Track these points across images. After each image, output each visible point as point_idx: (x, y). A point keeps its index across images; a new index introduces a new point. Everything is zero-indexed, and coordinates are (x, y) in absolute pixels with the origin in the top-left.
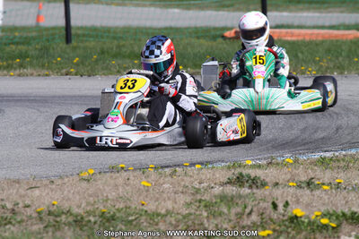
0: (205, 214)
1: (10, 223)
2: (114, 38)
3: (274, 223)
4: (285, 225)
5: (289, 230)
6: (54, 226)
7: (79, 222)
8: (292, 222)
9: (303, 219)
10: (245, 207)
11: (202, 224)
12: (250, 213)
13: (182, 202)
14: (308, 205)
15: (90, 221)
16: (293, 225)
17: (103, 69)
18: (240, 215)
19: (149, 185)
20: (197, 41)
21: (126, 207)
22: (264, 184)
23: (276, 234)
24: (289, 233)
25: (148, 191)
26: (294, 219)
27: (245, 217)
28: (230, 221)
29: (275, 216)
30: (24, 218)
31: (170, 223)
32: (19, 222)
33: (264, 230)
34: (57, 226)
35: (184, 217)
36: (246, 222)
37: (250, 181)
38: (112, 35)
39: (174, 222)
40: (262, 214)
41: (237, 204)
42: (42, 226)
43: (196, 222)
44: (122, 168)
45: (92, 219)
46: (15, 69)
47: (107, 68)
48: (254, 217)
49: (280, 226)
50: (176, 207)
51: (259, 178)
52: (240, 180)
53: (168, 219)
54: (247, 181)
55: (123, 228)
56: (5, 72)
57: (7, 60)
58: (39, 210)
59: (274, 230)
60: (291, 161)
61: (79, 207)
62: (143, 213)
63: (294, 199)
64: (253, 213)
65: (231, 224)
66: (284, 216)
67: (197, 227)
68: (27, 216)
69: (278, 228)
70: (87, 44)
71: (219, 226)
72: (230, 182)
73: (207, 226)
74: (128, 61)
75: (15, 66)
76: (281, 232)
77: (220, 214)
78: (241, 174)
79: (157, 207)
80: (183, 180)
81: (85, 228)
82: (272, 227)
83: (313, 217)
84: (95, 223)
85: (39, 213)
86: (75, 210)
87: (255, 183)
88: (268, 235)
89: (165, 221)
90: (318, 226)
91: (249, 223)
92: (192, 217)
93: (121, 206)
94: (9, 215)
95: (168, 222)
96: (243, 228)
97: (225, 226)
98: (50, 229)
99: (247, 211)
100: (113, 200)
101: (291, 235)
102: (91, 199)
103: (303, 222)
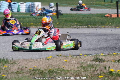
0: (83, 70)
1: (20, 73)
2: (72, 17)
3: (104, 74)
4: (108, 74)
5: (109, 76)
6: (33, 74)
7: (42, 73)
8: (110, 73)
9: (114, 72)
10: (96, 68)
11: (81, 74)
12: (97, 70)
13: (77, 67)
14: (117, 68)
15: (45, 73)
16: (110, 74)
17: (66, 26)
18: (94, 71)
19: (67, 61)
20: (97, 18)
21: (58, 68)
22: (104, 61)
23: (104, 77)
24: (109, 77)
25: (66, 63)
26: (111, 72)
27: (95, 72)
28: (90, 73)
29: (105, 71)
30: (25, 71)
31: (71, 74)
32: (23, 73)
33: (101, 76)
34: (34, 74)
35: (76, 71)
36: (96, 73)
37: (100, 60)
38: (71, 16)
39: (72, 73)
40: (101, 70)
41: (94, 67)
42: (29, 74)
43: (80, 73)
44: (61, 56)
45: (46, 72)
46: (39, 26)
47: (67, 26)
48: (99, 72)
49: (106, 74)
50: (74, 68)
51: (103, 59)
52: (96, 60)
53: (71, 72)
54: (99, 60)
55: (55, 75)
56: (36, 27)
57: (37, 23)
58: (30, 69)
59: (104, 76)
60: (115, 54)
61: (43, 68)
62: (63, 70)
63: (112, 66)
64: (98, 70)
65: (90, 74)
66: (108, 71)
67: (80, 75)
68: (26, 71)
69: (105, 75)
70: (63, 18)
71: (87, 74)
72: (93, 60)
73: (82, 74)
74: (73, 23)
75: (39, 25)
76: (106, 76)
77: (88, 71)
78: (97, 58)
79: (68, 68)
80: (79, 60)
81: (43, 75)
82: (103, 75)
83: (117, 72)
84: (47, 73)
85: (30, 70)
86: (42, 69)
87: (101, 60)
88: (102, 77)
89: (70, 73)
90: (118, 75)
91: (96, 74)
92: (78, 71)
93: (57, 68)
94: (20, 70)
95: (71, 73)
96: (94, 75)
97: (88, 74)
98: (32, 75)
99: (96, 69)
100: (55, 66)
101: (109, 78)
102: (48, 65)
103: (114, 73)
